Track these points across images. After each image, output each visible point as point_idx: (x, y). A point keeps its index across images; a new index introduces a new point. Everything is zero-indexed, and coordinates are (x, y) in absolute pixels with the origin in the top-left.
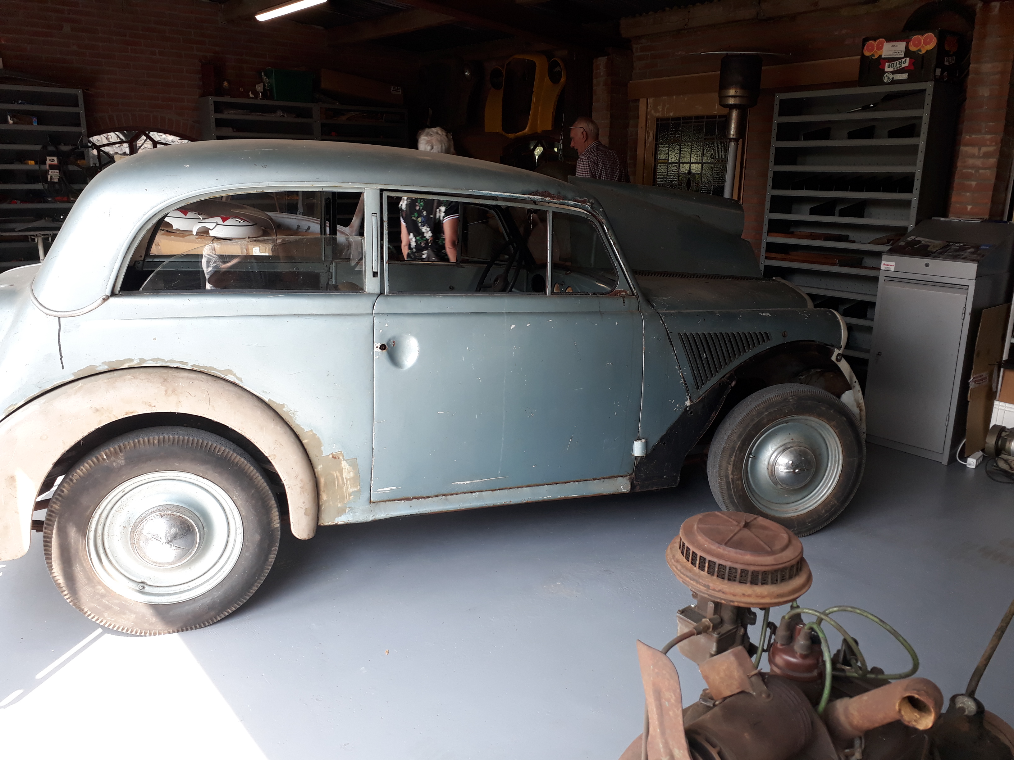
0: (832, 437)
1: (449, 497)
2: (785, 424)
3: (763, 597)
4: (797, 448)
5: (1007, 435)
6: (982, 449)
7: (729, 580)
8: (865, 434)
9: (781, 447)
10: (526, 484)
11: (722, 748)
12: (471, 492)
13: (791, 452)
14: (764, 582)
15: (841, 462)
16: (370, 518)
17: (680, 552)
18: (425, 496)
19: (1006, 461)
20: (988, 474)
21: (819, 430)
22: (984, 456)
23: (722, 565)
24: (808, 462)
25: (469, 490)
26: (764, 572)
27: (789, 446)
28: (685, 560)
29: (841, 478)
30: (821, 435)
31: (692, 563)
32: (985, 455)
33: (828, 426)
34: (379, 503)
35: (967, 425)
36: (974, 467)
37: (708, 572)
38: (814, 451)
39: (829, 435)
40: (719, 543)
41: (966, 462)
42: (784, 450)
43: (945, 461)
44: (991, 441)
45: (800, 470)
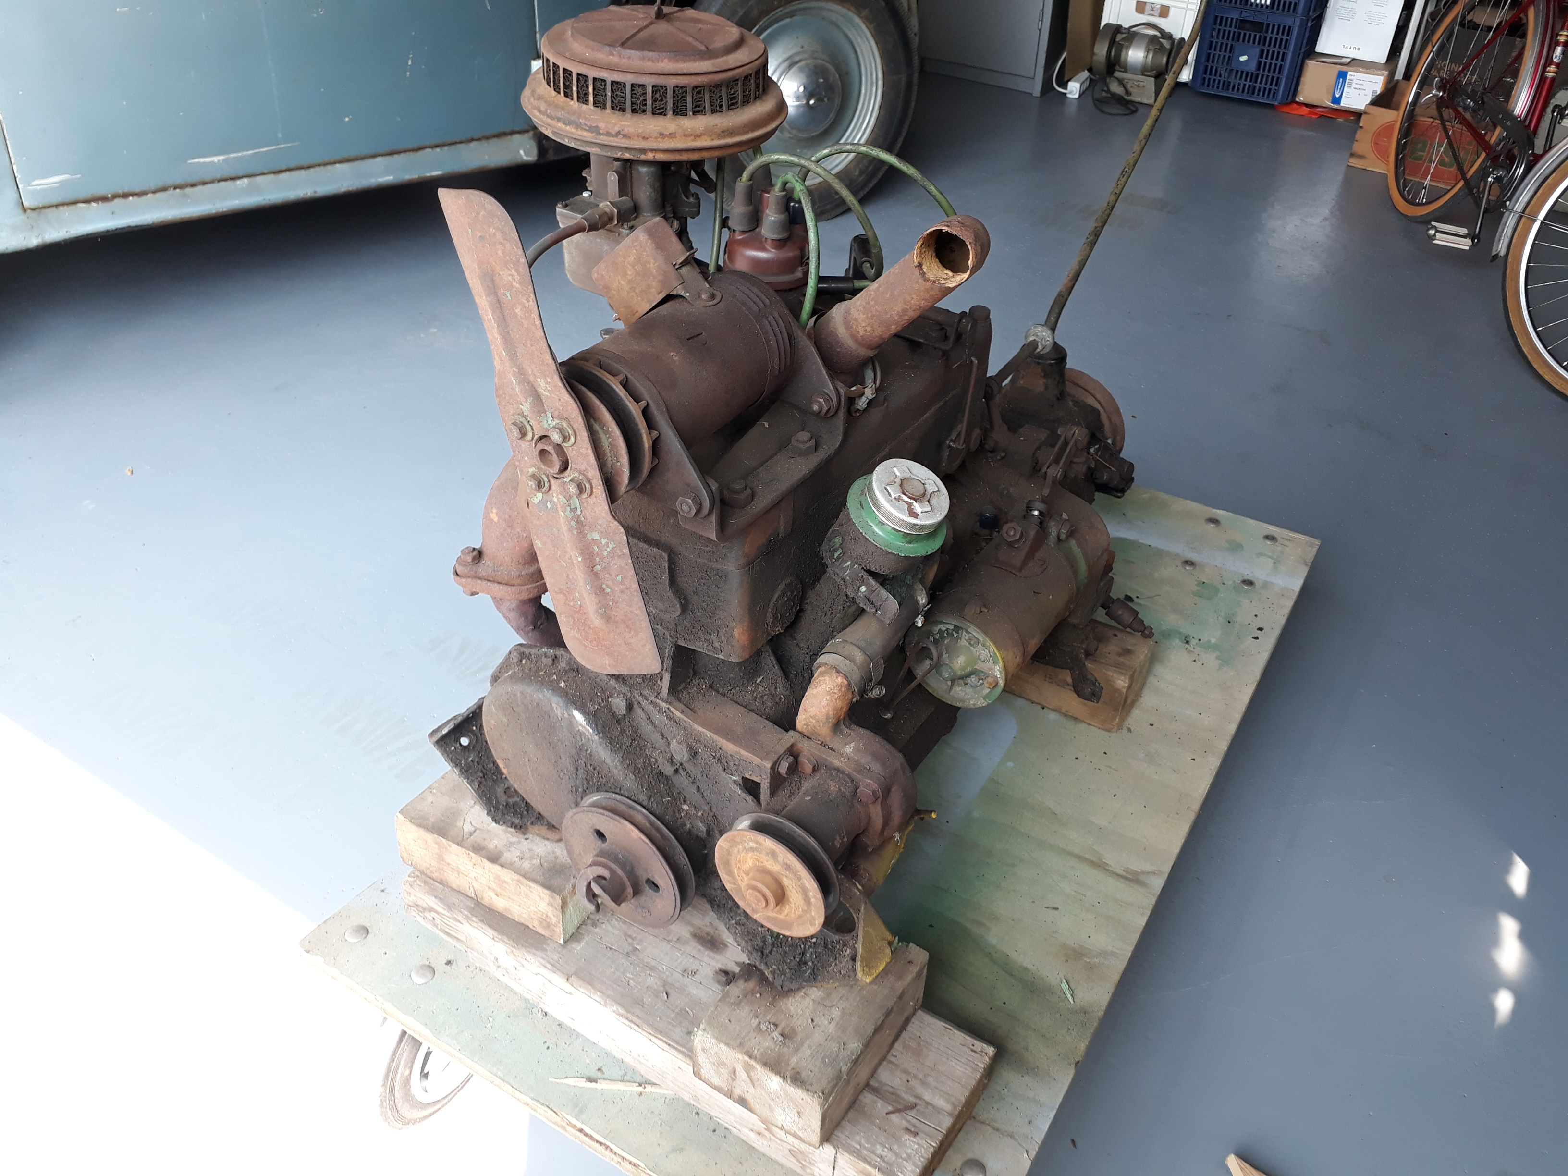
0: (865, 39)
1: (189, 190)
2: (788, 20)
3: (698, 136)
4: (810, 61)
5: (1124, 39)
6: (1088, 67)
7: (634, 111)
8: (917, 36)
9: (784, 61)
10: (339, 157)
11: (629, 376)
12: (233, 179)
13: (801, 70)
14: (697, 109)
15: (880, 83)
16: (33, 241)
17: (544, 82)
18: (137, 190)
19: (1121, 82)
20: (1095, 104)
21: (845, 29)
22: (1091, 80)
23: (617, 83)
24: (829, 87)
25: (227, 174)
26: (696, 87)
27: (797, 59)
28: (554, 93)
29: (882, 113)
30: (846, 35)
31: (566, 95)
32: (1093, 77)
33: (857, 20)
34: (44, 211)
35: (1069, 25)
36: (1077, 96)
37: (595, 104)
38: (838, 68)
39: (861, 37)
40: (610, 45)
41: (1066, 89)
42: (790, 67)
43: (1037, 90)
44: (1101, 50)
45: (817, 100)
